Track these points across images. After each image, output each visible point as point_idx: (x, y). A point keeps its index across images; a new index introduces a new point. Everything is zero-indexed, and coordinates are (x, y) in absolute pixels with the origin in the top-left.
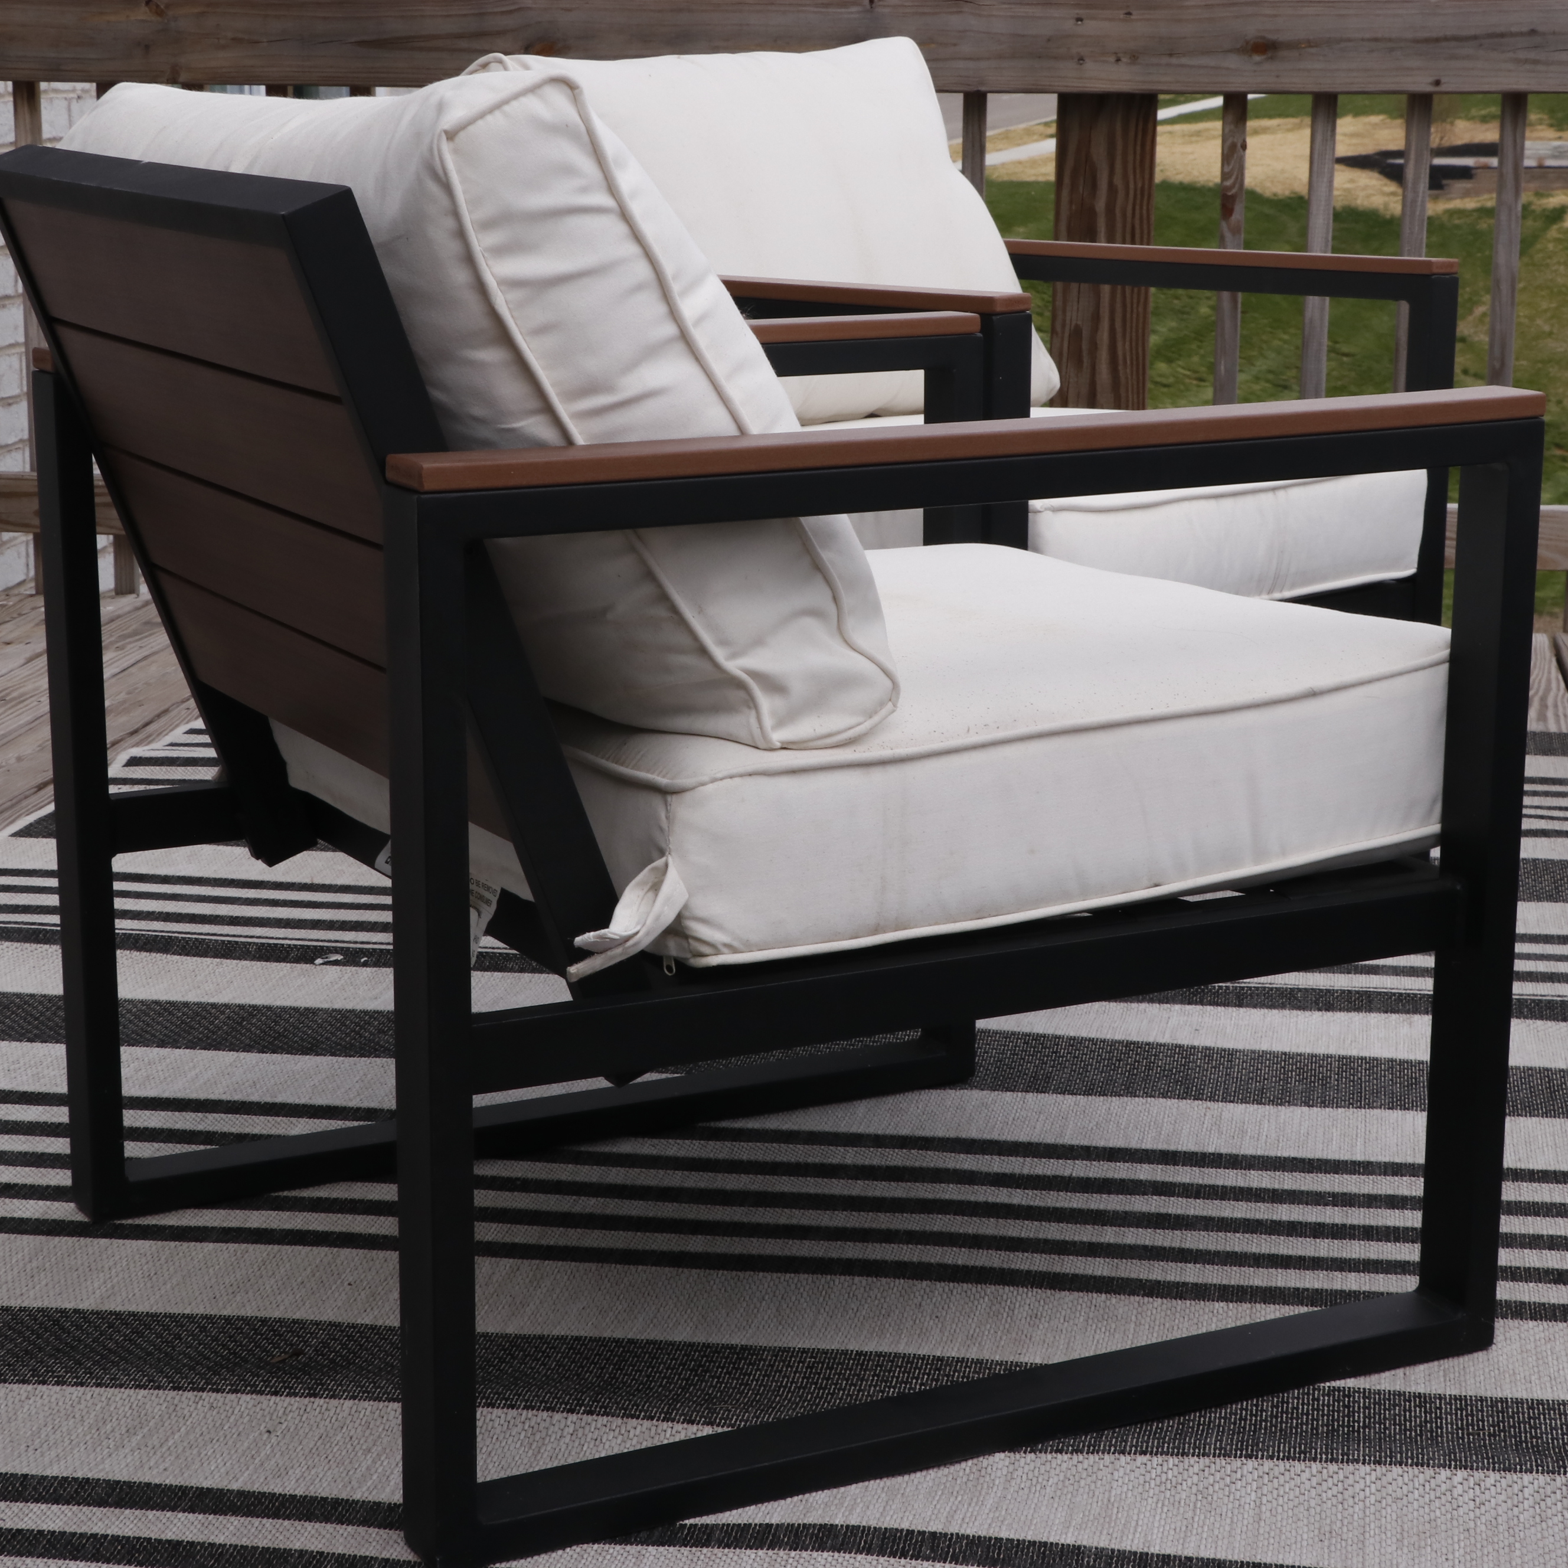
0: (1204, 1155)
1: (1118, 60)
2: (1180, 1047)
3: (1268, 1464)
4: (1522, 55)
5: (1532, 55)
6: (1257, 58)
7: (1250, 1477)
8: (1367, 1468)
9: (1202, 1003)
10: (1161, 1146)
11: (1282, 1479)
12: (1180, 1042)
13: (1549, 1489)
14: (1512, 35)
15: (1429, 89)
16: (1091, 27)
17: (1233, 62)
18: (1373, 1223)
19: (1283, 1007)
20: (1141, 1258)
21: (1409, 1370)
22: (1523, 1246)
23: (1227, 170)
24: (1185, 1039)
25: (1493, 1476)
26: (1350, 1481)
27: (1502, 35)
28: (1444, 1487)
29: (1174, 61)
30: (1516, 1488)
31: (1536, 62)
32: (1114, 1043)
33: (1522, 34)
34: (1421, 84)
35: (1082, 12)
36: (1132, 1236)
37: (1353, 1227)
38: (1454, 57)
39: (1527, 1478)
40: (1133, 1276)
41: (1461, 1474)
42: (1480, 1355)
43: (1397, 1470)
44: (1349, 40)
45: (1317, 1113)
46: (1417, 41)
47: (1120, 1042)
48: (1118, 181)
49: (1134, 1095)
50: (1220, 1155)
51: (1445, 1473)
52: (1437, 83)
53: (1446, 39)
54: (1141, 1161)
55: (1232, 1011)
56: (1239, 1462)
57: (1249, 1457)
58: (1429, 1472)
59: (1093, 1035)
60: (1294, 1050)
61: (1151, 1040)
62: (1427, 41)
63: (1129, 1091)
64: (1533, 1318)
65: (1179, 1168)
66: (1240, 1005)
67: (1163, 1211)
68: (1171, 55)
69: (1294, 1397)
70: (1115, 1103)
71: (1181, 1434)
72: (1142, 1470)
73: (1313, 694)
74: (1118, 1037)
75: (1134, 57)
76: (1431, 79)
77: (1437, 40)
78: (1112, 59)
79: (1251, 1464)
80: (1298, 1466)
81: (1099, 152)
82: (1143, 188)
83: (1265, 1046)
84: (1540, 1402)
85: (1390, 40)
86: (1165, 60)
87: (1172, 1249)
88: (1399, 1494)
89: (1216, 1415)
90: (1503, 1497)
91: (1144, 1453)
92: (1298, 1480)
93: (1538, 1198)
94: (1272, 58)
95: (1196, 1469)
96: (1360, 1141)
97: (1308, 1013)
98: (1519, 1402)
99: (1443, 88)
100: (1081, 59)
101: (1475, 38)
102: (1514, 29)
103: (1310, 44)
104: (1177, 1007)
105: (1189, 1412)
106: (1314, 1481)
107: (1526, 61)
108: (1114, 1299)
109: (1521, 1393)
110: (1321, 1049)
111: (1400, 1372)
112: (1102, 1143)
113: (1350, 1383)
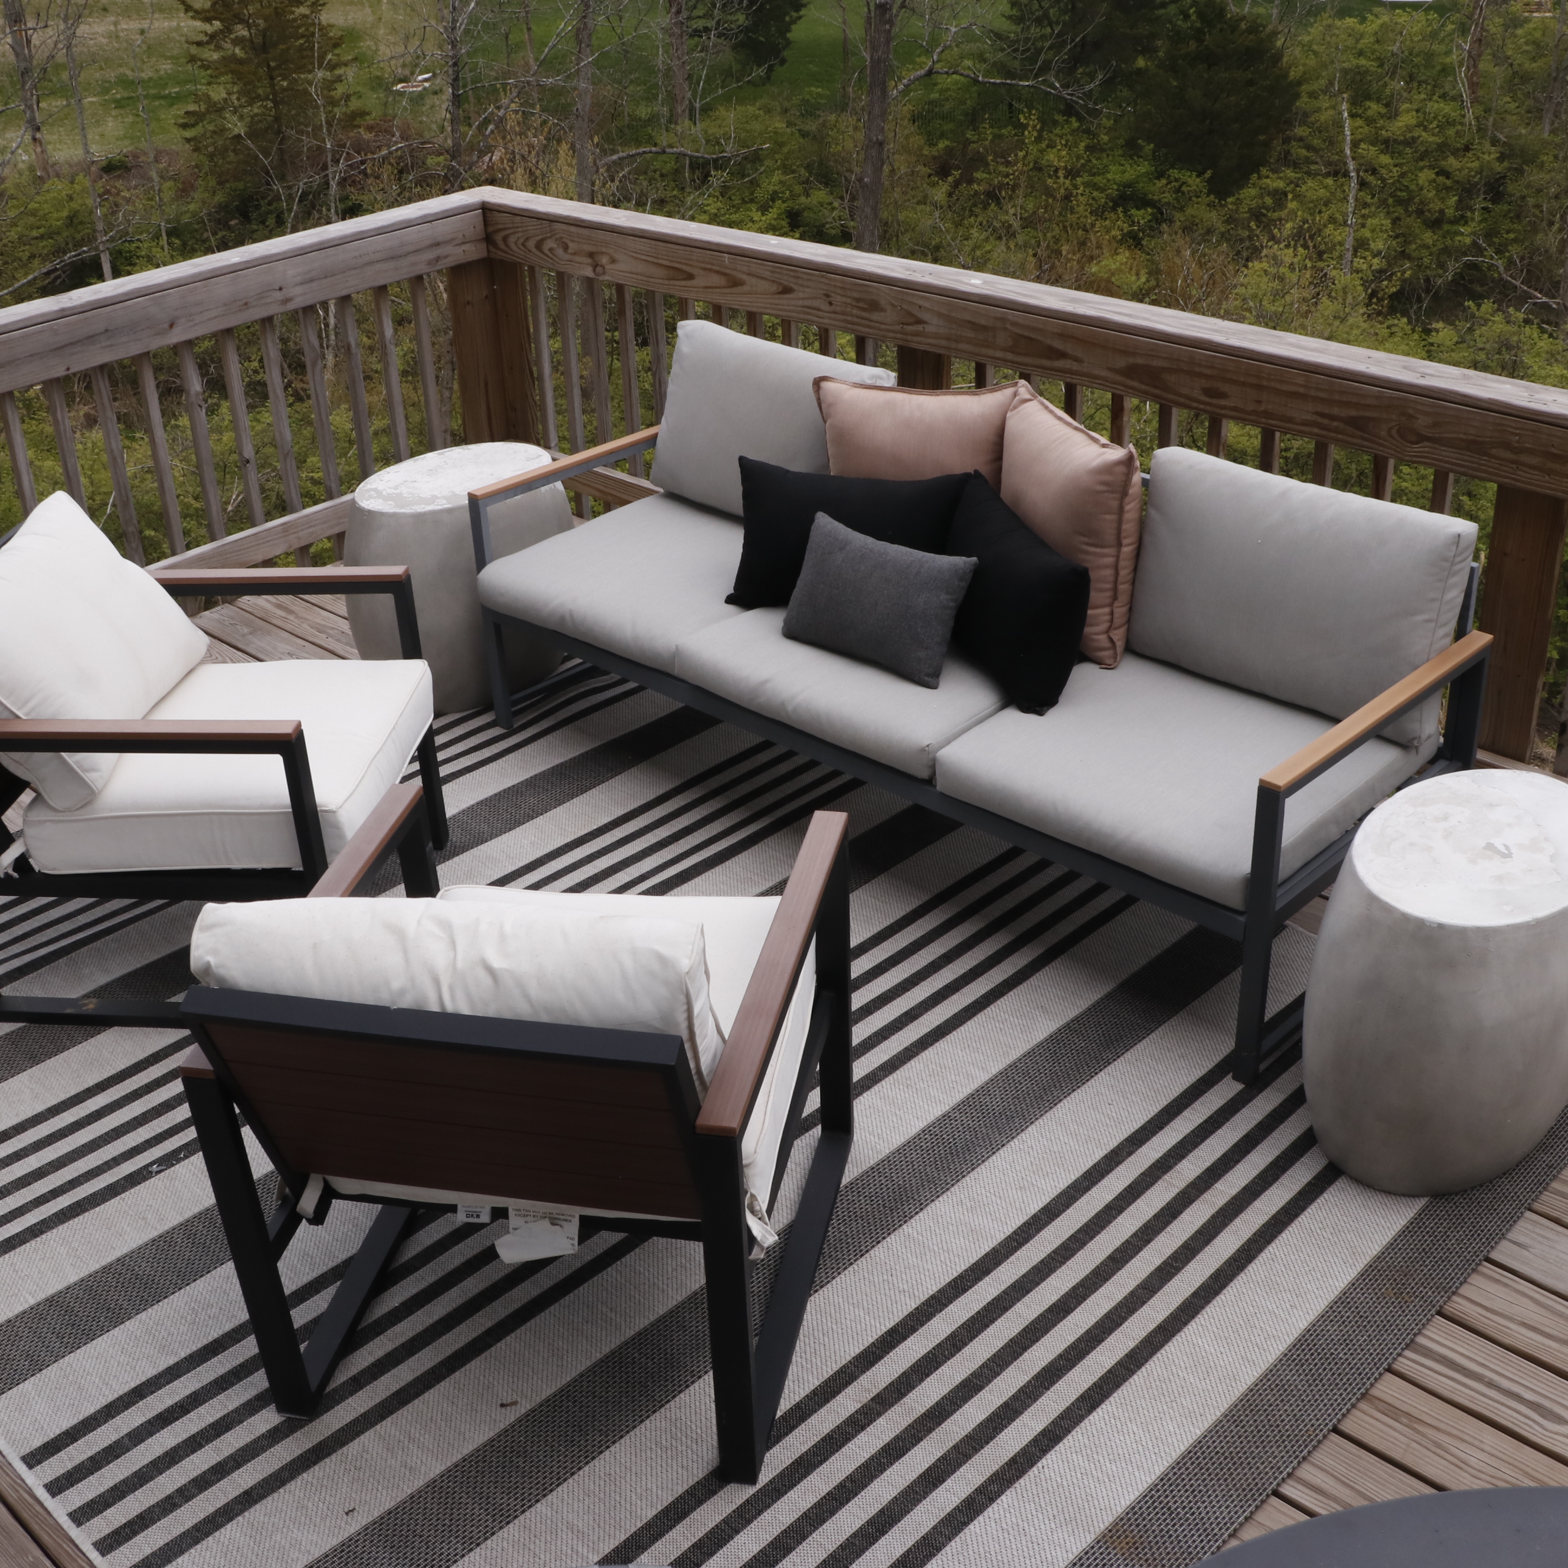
14: (97, 335)
15: (66, 373)
27: (93, 336)
33: (101, 333)
34: (61, 372)
38: (72, 354)
44: (20, 359)
46: (51, 351)
52: (68, 369)
53: (66, 345)
62: (57, 349)
76: (65, 368)
77: (62, 347)
99: (72, 371)
102: (97, 332)
107: (107, 346)
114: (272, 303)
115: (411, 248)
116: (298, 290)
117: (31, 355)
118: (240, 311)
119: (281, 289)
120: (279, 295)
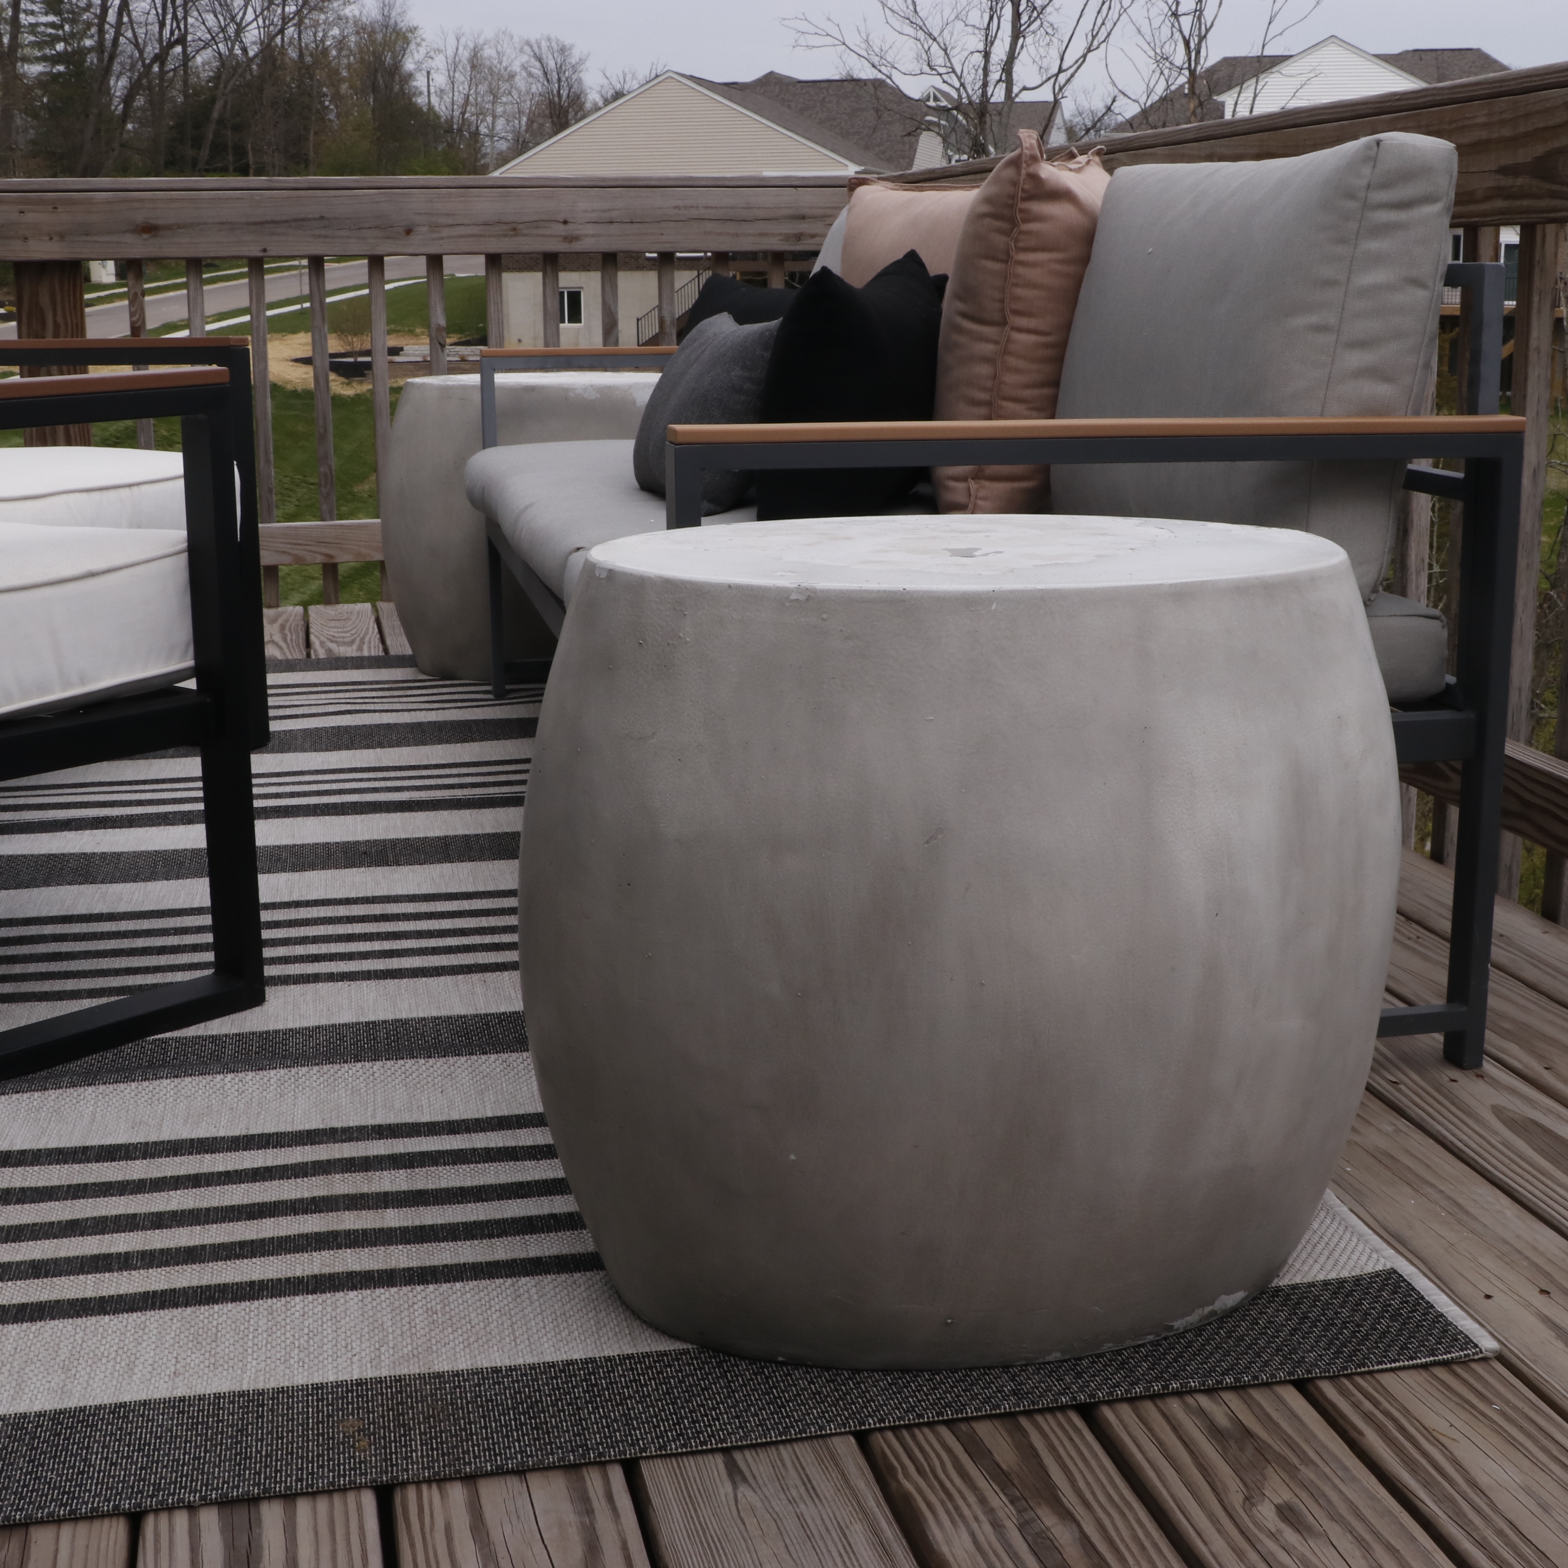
0: (91, 915)
1: (51, 239)
2: (85, 854)
3: (102, 1088)
4: (317, 232)
5: (323, 232)
6: (145, 236)
7: (89, 1097)
8: (169, 1081)
9: (105, 828)
10: (63, 913)
11: (111, 1095)
12: (85, 851)
13: (286, 1077)
14: (309, 219)
15: (261, 254)
16: (30, 217)
17: (130, 238)
18: (199, 942)
19: (159, 825)
20: (37, 980)
21: (208, 1023)
22: (295, 944)
23: (133, 310)
24: (88, 849)
25: (251, 1074)
26: (157, 1090)
27: (303, 220)
28: (218, 1085)
29: (89, 238)
30: (265, 1079)
31: (326, 237)
32: (39, 856)
33: (315, 219)
34: (255, 252)
35: (22, 207)
36: (32, 968)
37: (185, 946)
38: (273, 234)
39: (273, 1072)
40: (30, 990)
41: (230, 1076)
42: (257, 1009)
43: (188, 1080)
44: (205, 224)
45: (173, 884)
46: (248, 224)
47: (43, 855)
48: (60, 320)
49: (49, 885)
50: (102, 914)
51: (219, 1077)
52: (265, 250)
53: (267, 222)
54: (47, 924)
55: (125, 831)
56: (82, 1089)
57: (90, 1085)
58: (209, 1078)
59: (25, 852)
60: (163, 848)
61: (65, 852)
62: (256, 224)
63: (47, 883)
64: (295, 983)
65: (73, 925)
66: (131, 827)
67: (57, 950)
68: (87, 235)
69: (128, 1049)
70: (35, 892)
71: (46, 1078)
72: (16, 1103)
73: (92, 575)
74: (42, 852)
75: (62, 236)
76: (261, 248)
77: (262, 223)
78: (47, 238)
79: (90, 1089)
80: (122, 1086)
81: (45, 301)
82: (77, 324)
83: (143, 848)
84: (291, 1030)
85: (231, 223)
86: (84, 238)
87: (60, 972)
88: (189, 1093)
89: (73, 1066)
90: (257, 1086)
91: (18, 1092)
92: (122, 1095)
93: (309, 916)
94: (155, 236)
95: (53, 1097)
96: (199, 896)
97: (176, 827)
98: (276, 1032)
99: (269, 253)
100: (26, 239)
101: (286, 221)
102: (310, 216)
103: (179, 226)
104: (88, 832)
105: (55, 1066)
106: (133, 1094)
107: (320, 236)
108: (14, 1006)
109: (280, 1026)
110: (180, 846)
111: (202, 1025)
112: (21, 916)
113: (168, 1035)
114: (551, 236)
115: (762, 214)
116: (591, 229)
117: (222, 223)
118: (505, 236)
119: (565, 222)
120: (561, 229)
